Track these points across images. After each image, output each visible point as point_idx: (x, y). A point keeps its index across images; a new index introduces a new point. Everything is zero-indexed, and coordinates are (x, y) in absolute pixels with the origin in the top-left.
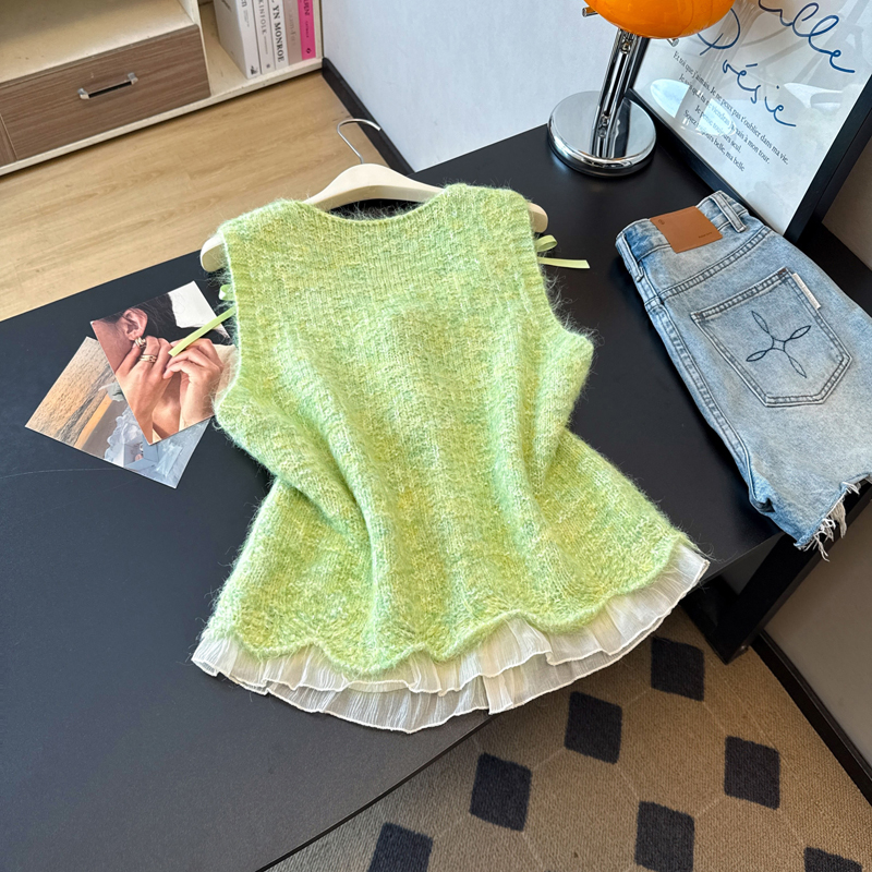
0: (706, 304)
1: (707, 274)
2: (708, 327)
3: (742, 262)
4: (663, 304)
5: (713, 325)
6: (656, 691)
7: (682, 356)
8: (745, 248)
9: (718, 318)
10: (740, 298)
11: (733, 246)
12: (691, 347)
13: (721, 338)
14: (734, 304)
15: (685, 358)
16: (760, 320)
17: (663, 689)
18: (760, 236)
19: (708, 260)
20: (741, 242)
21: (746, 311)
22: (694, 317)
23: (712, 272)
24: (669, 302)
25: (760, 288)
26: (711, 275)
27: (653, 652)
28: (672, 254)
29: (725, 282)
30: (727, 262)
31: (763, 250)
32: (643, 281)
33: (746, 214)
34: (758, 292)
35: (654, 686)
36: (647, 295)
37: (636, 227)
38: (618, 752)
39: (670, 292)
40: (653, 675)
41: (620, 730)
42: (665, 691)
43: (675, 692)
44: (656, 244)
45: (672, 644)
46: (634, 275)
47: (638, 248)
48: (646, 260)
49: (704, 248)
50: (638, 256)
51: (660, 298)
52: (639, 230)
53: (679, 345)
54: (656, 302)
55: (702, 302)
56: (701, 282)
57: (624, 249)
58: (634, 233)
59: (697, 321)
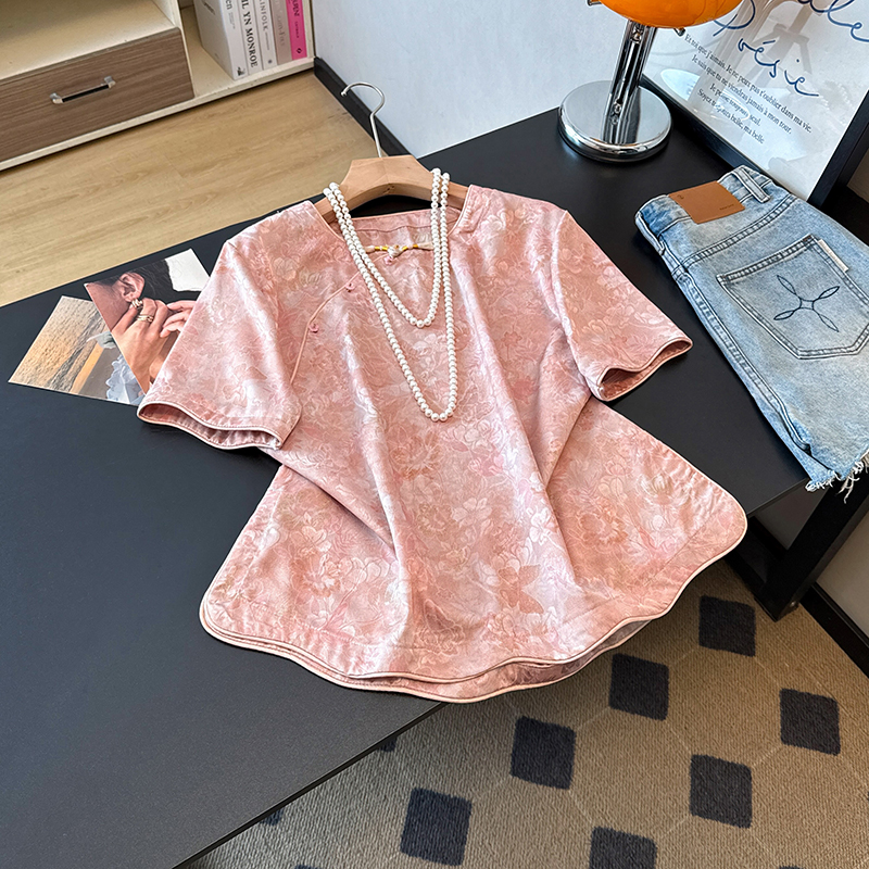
0: (730, 268)
2: (734, 290)
3: (766, 231)
4: (687, 271)
5: (738, 287)
6: (704, 649)
8: (769, 218)
9: (744, 281)
10: (765, 263)
11: (757, 216)
13: (747, 299)
14: (759, 269)
16: (785, 283)
17: (713, 646)
18: (784, 205)
19: (730, 229)
20: (765, 212)
21: (771, 275)
22: (720, 280)
23: (735, 239)
24: (693, 268)
25: (784, 254)
26: (735, 243)
27: (701, 611)
28: (692, 226)
29: (749, 249)
30: (750, 231)
31: (787, 218)
32: (666, 253)
33: (769, 184)
34: (783, 257)
35: (701, 643)
36: (672, 265)
37: (653, 205)
38: (666, 710)
39: (693, 260)
40: (701, 634)
41: (667, 688)
42: (714, 648)
43: (723, 649)
44: (674, 217)
45: (721, 602)
46: (657, 249)
47: (656, 225)
48: (665, 234)
49: (726, 218)
50: (657, 232)
51: (683, 266)
52: (656, 207)
53: (705, 308)
54: (681, 271)
55: (726, 266)
56: (724, 248)
57: (642, 228)
58: (651, 211)
59: (722, 284)
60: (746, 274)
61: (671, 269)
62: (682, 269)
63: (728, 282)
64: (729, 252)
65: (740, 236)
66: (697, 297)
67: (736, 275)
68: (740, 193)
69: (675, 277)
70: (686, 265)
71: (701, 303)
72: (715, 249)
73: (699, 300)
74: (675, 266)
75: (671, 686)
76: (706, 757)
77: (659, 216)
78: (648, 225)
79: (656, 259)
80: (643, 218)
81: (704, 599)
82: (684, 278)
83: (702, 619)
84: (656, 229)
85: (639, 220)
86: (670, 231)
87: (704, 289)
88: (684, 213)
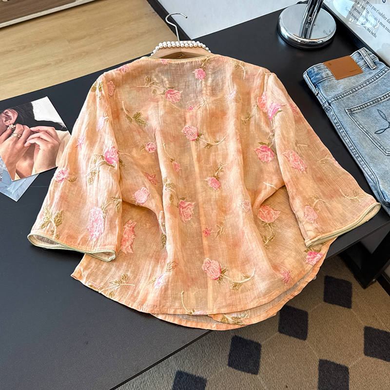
0: (353, 105)
1: (354, 90)
2: (354, 116)
3: (373, 85)
4: (330, 105)
5: (356, 115)
6: (326, 304)
7: (340, 131)
8: (375, 78)
9: (359, 112)
10: (371, 103)
11: (368, 77)
12: (344, 127)
13: (360, 122)
14: (368, 106)
15: (342, 132)
16: (382, 114)
17: (330, 303)
18: (383, 72)
19: (354, 83)
20: (372, 75)
21: (374, 109)
22: (347, 111)
23: (357, 89)
24: (333, 104)
25: (382, 98)
26: (356, 91)
27: (325, 283)
28: (335, 81)
29: (363, 95)
30: (365, 85)
31: (385, 79)
32: (319, 95)
33: (377, 60)
34: (381, 100)
35: (325, 301)
36: (322, 102)
37: (314, 68)
38: (307, 335)
39: (333, 99)
40: (325, 295)
41: (307, 323)
42: (331, 303)
43: (336, 304)
44: (325, 76)
45: (335, 279)
46: (314, 92)
47: (315, 79)
48: (319, 84)
49: (352, 77)
50: (315, 83)
51: (328, 103)
52: (316, 70)
53: (338, 126)
54: (326, 105)
55: (350, 104)
56: (351, 94)
57: (307, 80)
58: (313, 72)
59: (348, 113)
60: (361, 108)
61: (322, 104)
62: (327, 104)
63: (351, 112)
64: (353, 96)
65: (359, 87)
66: (335, 120)
67: (355, 109)
68: (361, 63)
69: (324, 108)
70: (330, 101)
71: (337, 123)
72: (345, 94)
73: (335, 121)
74: (324, 102)
75: (309, 322)
76: (326, 361)
77: (317, 74)
78: (310, 79)
79: (313, 98)
80: (308, 75)
81: (327, 278)
82: (329, 109)
83: (325, 288)
84: (314, 81)
85: (305, 76)
86: (322, 83)
87: (339, 115)
88: (330, 74)
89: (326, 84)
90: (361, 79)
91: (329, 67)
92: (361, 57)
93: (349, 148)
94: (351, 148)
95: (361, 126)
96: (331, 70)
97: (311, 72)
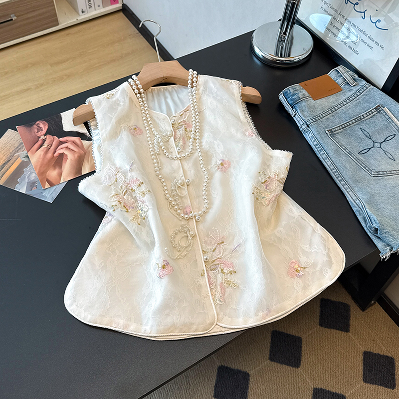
1: (333, 110)
3: (354, 103)
4: (309, 127)
5: (338, 136)
7: (321, 153)
8: (356, 95)
9: (341, 132)
10: (353, 121)
11: (349, 94)
13: (342, 143)
14: (350, 124)
15: (323, 154)
16: (365, 133)
18: (365, 88)
19: (333, 102)
20: (353, 92)
21: (357, 128)
22: (327, 132)
23: (336, 108)
25: (365, 116)
28: (312, 102)
29: (344, 113)
30: (345, 103)
31: (366, 95)
33: (356, 77)
34: (364, 118)
37: (290, 89)
38: (300, 362)
39: (311, 121)
44: (301, 97)
46: (291, 113)
47: (291, 100)
48: (296, 105)
49: (331, 97)
50: (292, 104)
51: (307, 124)
52: (292, 91)
53: (319, 148)
54: (304, 127)
55: (331, 124)
56: (330, 114)
57: (283, 101)
58: (289, 93)
59: (328, 134)
60: (343, 128)
62: (305, 125)
63: (332, 133)
64: (333, 116)
65: (339, 106)
66: (314, 141)
67: (336, 129)
68: (340, 80)
69: (301, 129)
71: (317, 145)
72: (324, 115)
73: (315, 143)
74: (302, 123)
76: (321, 389)
77: (293, 95)
78: (287, 100)
80: (284, 95)
84: (291, 102)
85: (281, 96)
86: (299, 104)
87: (318, 137)
88: (307, 94)
89: (303, 104)
90: (341, 97)
91: (305, 88)
92: (339, 74)
93: (331, 170)
94: (333, 171)
95: (343, 147)
96: (307, 90)
97: (287, 92)
